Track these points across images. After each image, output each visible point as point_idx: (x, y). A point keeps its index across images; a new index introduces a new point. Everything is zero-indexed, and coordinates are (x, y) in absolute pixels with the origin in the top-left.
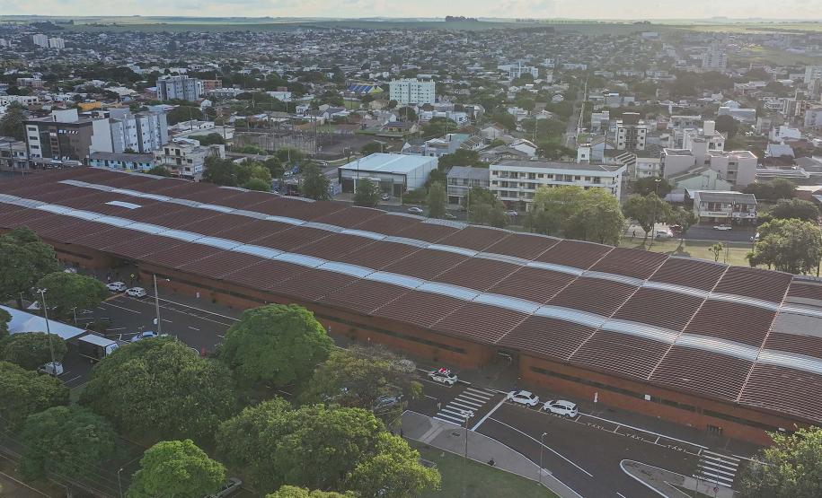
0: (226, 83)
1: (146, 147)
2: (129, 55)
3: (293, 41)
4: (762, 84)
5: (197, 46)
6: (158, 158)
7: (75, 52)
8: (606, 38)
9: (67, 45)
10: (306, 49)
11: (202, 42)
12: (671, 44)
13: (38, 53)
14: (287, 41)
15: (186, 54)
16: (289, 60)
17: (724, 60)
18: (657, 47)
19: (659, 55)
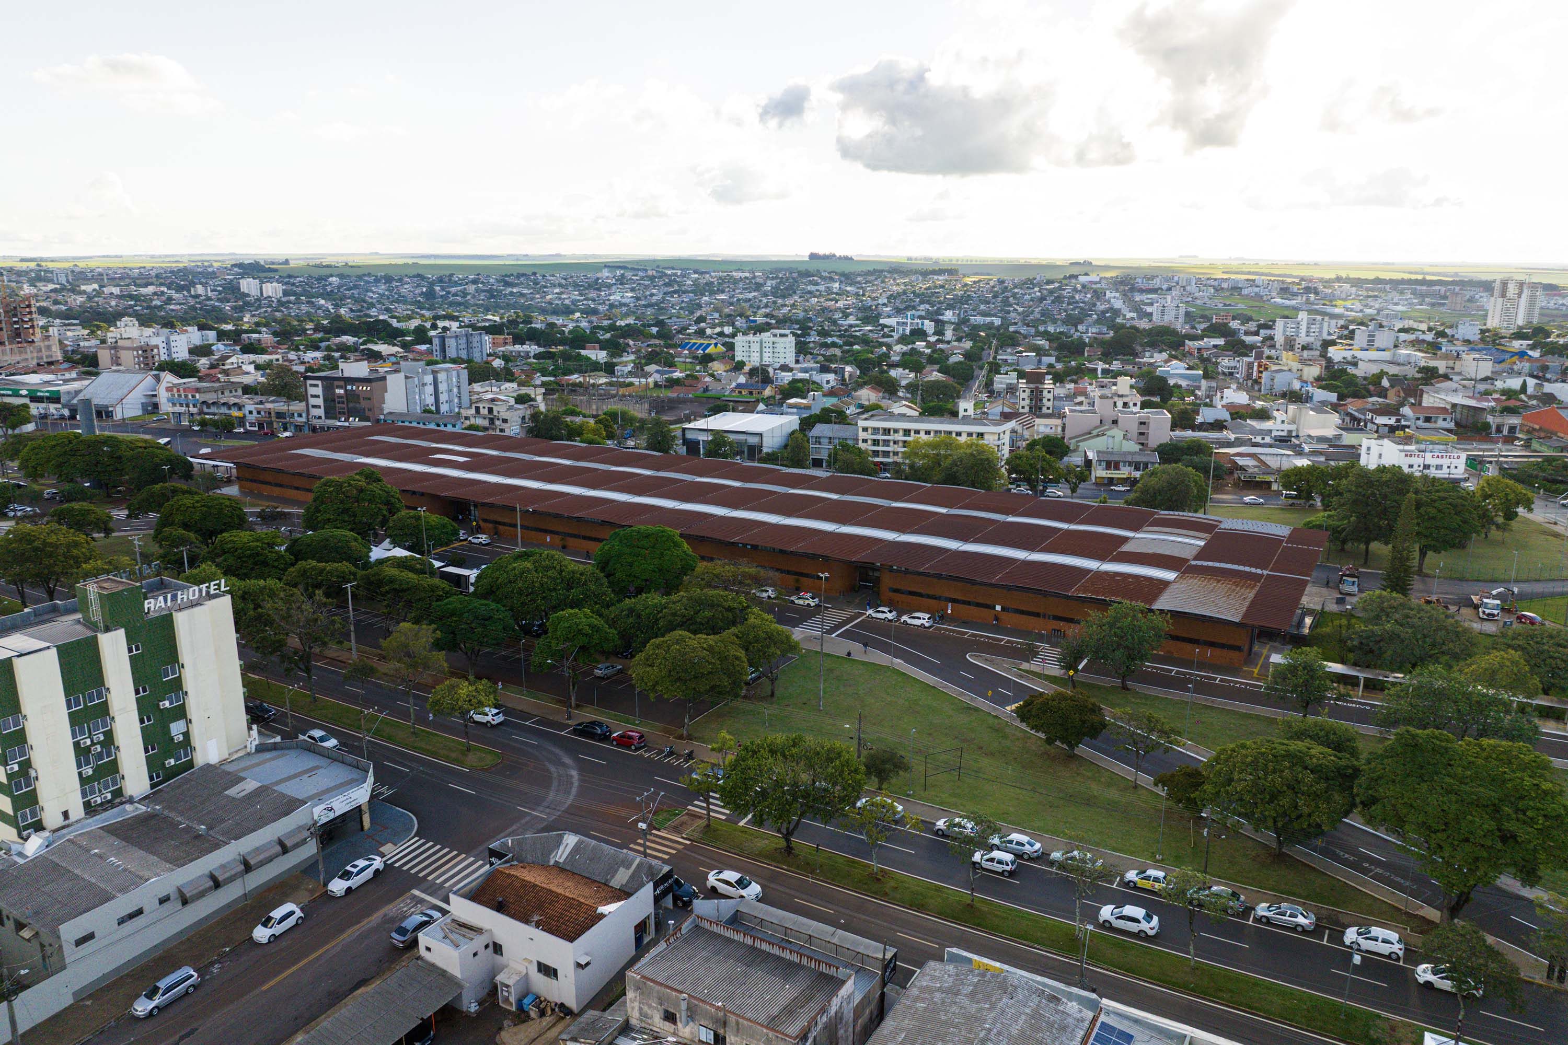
0: (518, 339)
1: (444, 408)
2: (372, 305)
3: (596, 285)
4: (1220, 342)
5: (465, 294)
6: (467, 418)
7: (298, 301)
8: (1030, 283)
9: (286, 293)
10: (616, 297)
11: (471, 288)
12: (1117, 291)
13: (247, 304)
14: (590, 286)
15: (451, 304)
16: (595, 312)
17: (1182, 311)
18: (1098, 295)
19: (1101, 307)
